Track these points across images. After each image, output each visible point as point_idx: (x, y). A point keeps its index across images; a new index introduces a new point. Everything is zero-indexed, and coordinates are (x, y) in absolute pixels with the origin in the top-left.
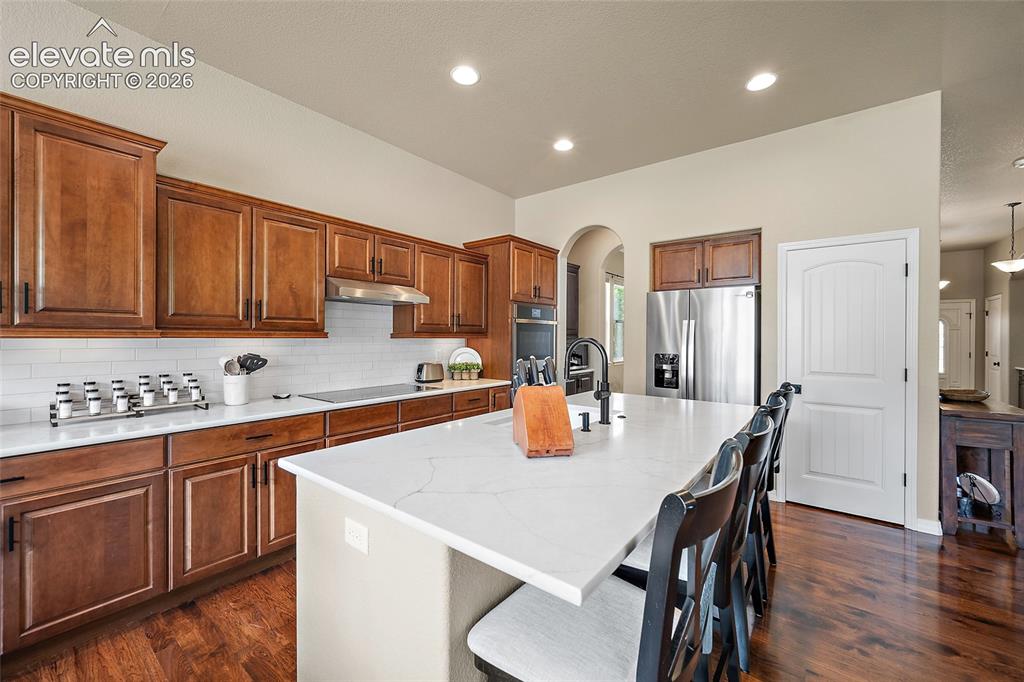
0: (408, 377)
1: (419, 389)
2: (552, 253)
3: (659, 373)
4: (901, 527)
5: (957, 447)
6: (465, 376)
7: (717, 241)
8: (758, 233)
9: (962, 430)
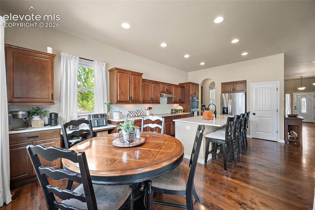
0: (170, 112)
1: (172, 114)
2: (198, 85)
3: (224, 111)
4: (277, 142)
5: (288, 125)
6: (180, 112)
7: (237, 83)
8: (246, 81)
9: (289, 122)
